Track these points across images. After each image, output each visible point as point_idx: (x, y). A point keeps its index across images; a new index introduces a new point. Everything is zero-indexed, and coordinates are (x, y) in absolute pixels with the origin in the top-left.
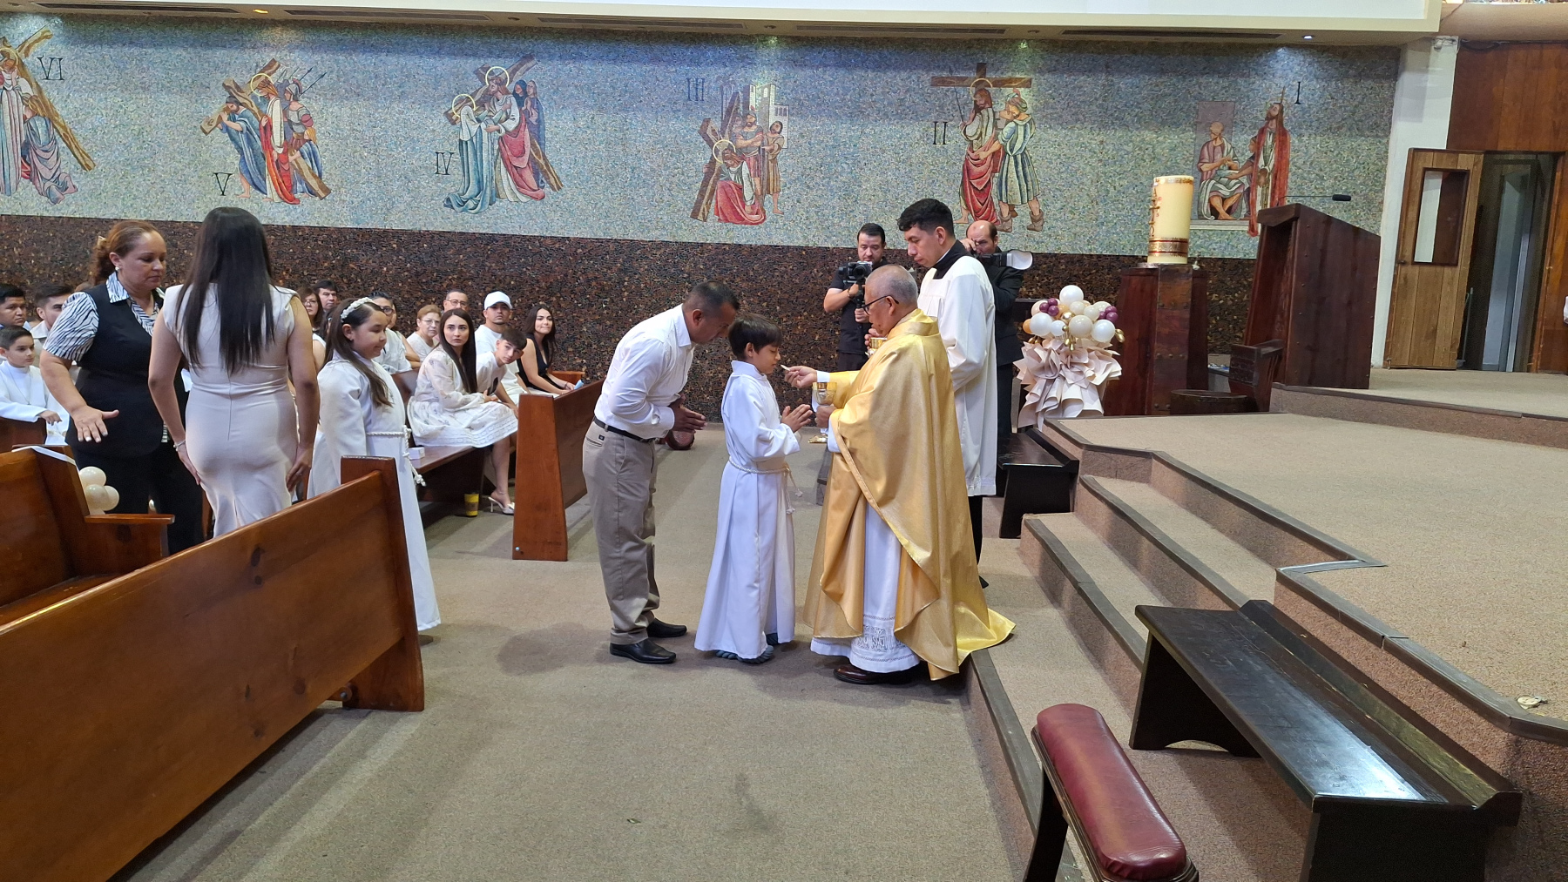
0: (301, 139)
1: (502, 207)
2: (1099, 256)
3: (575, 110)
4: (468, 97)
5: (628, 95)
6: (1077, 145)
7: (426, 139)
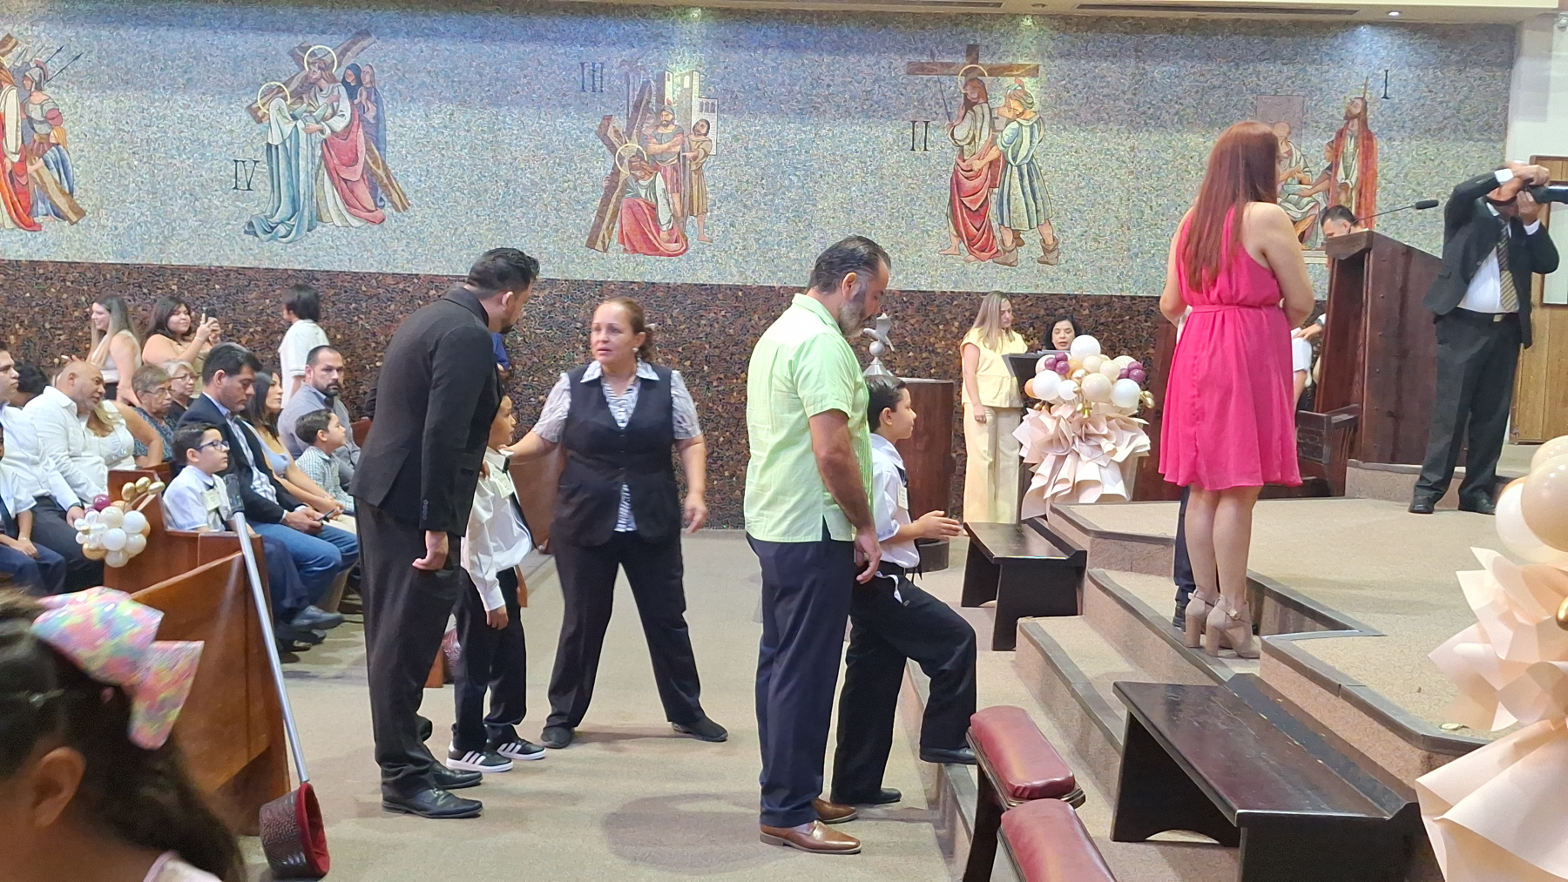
0: (45, 143)
1: (326, 234)
2: (1133, 298)
3: (428, 103)
4: (280, 87)
5: (499, 84)
6: (1100, 152)
7: (221, 143)
